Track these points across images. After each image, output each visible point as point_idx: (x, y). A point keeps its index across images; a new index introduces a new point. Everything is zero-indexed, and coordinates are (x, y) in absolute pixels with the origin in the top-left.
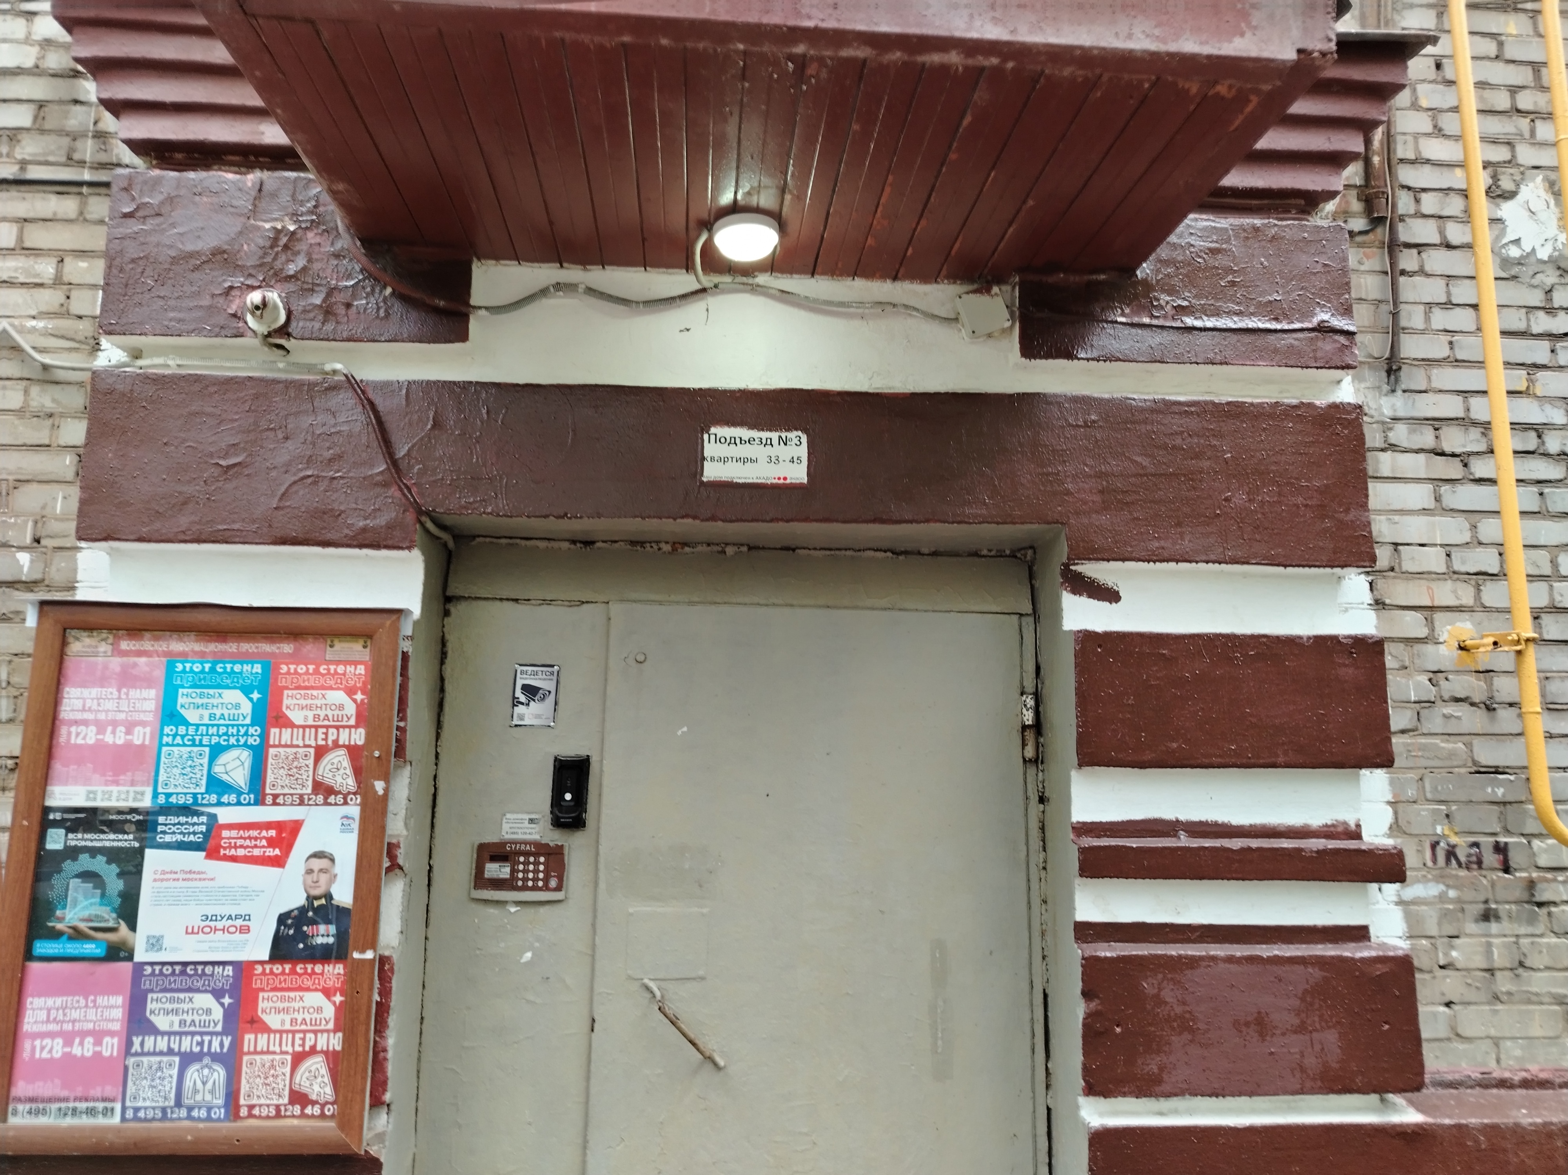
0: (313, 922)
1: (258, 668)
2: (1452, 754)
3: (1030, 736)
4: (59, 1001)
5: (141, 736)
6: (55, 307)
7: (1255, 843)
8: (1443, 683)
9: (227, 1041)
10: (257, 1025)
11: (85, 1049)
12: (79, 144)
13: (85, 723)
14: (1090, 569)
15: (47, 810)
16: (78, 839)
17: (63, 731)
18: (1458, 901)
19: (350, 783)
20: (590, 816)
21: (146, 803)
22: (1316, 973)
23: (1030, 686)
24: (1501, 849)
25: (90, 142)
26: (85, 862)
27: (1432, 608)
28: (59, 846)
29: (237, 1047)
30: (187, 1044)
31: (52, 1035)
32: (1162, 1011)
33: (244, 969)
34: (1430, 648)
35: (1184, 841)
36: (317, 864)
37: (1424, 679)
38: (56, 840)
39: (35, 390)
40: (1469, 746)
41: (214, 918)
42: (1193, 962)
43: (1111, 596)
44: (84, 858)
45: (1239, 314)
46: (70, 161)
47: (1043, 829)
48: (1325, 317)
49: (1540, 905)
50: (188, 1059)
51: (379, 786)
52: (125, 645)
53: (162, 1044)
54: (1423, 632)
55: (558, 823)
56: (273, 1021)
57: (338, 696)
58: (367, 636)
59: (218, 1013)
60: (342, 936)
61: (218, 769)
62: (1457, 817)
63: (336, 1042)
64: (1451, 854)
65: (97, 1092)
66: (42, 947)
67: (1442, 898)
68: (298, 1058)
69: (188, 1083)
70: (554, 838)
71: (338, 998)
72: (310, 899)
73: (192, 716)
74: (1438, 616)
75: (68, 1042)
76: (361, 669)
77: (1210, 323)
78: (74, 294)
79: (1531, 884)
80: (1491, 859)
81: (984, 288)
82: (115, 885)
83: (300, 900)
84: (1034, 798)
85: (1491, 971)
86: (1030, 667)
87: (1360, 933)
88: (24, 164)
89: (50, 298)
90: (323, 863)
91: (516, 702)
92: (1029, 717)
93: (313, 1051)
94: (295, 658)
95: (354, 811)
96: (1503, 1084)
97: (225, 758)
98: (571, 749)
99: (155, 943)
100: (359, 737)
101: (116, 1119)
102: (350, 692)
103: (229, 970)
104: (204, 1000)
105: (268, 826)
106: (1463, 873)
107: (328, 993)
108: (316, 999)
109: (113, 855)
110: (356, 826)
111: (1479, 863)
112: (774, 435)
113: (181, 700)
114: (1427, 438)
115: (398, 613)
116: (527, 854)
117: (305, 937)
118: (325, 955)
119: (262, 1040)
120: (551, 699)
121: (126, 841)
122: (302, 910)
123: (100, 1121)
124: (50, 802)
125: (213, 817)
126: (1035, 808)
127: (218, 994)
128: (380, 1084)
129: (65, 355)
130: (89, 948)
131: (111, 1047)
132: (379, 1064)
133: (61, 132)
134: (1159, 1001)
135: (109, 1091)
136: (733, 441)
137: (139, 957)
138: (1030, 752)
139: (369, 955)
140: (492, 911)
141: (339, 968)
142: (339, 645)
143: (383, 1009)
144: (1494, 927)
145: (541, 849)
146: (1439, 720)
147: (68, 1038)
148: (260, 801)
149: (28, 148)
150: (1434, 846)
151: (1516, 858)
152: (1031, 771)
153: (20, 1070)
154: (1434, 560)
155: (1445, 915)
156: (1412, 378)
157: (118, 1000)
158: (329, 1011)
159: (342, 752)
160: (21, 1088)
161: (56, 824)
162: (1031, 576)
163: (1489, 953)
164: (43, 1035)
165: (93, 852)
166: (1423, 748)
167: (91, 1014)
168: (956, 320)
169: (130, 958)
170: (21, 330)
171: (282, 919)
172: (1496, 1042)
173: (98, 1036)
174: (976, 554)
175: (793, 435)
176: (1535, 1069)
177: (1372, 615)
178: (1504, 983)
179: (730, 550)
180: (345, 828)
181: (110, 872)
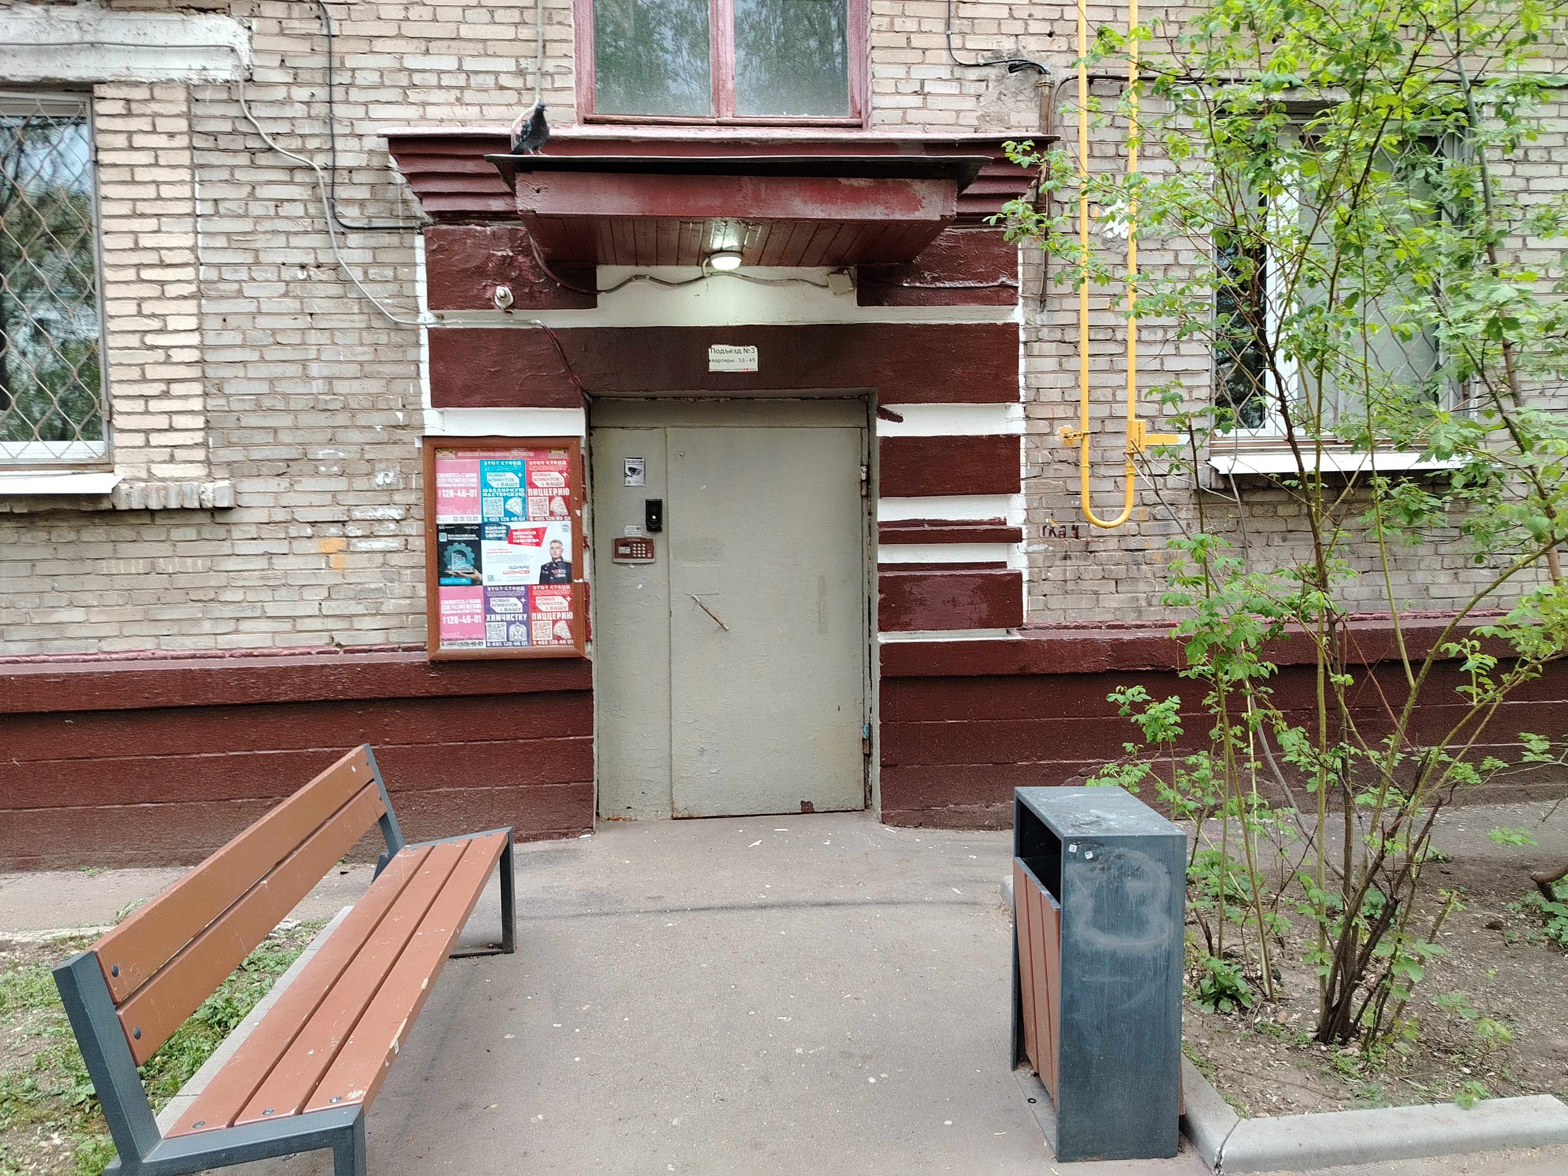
0: (556, 568)
1: (519, 463)
2: (1057, 486)
3: (864, 484)
4: (454, 602)
5: (473, 493)
6: (396, 292)
7: (955, 528)
8: (1055, 454)
9: (525, 616)
10: (536, 609)
11: (467, 620)
12: (394, 206)
13: (449, 488)
14: (890, 407)
15: (438, 525)
16: (451, 537)
17: (439, 492)
18: (1054, 551)
19: (565, 511)
20: (664, 526)
21: (479, 521)
22: (980, 581)
23: (865, 462)
24: (1075, 529)
25: (400, 205)
26: (457, 546)
27: (1053, 419)
28: (445, 540)
29: (529, 617)
30: (509, 618)
31: (453, 615)
32: (912, 597)
33: (529, 588)
34: (1051, 437)
35: (927, 527)
36: (555, 545)
37: (1046, 452)
38: (443, 537)
39: (392, 334)
40: (1065, 482)
41: (515, 568)
42: (926, 578)
43: (898, 419)
44: (456, 544)
45: (963, 279)
46: (393, 216)
47: (870, 527)
48: (1004, 279)
49: (1091, 552)
50: (509, 623)
51: (578, 512)
52: (460, 454)
53: (498, 618)
54: (1048, 430)
55: (649, 529)
56: (543, 608)
57: (556, 475)
58: (565, 449)
59: (520, 605)
60: (569, 575)
61: (507, 507)
62: (1056, 515)
63: (570, 616)
64: (1052, 531)
65: (475, 636)
66: (444, 581)
67: (1046, 550)
68: (555, 622)
69: (511, 632)
70: (648, 535)
71: (569, 599)
72: (554, 559)
73: (494, 484)
74: (1056, 422)
75: (460, 618)
76: (564, 463)
77: (947, 285)
78: (404, 285)
79: (1088, 543)
80: (1070, 532)
81: (840, 272)
82: (471, 556)
83: (550, 560)
84: (866, 513)
85: (1065, 581)
86: (866, 453)
87: (1003, 565)
88: (370, 218)
89: (392, 288)
90: (557, 545)
91: (626, 475)
92: (864, 477)
93: (561, 619)
94: (535, 458)
95: (568, 523)
96: (1066, 627)
97: (510, 502)
98: (653, 497)
99: (491, 578)
100: (567, 492)
101: (484, 646)
102: (561, 472)
103: (523, 588)
104: (514, 600)
105: (533, 530)
106: (1057, 539)
107: (564, 597)
108: (560, 599)
109: (468, 543)
110: (570, 529)
111: (1065, 535)
112: (742, 348)
113: (488, 478)
114: (1058, 335)
115: (579, 437)
116: (637, 543)
117: (553, 575)
118: (560, 582)
119: (539, 615)
120: (642, 474)
121: (473, 537)
122: (551, 564)
123: (478, 647)
124: (438, 522)
125: (508, 527)
126: (866, 518)
127: (519, 598)
128: (588, 632)
129: (404, 316)
130: (464, 581)
131: (478, 619)
132: (587, 625)
133: (385, 200)
134: (911, 593)
135: (480, 636)
136: (722, 352)
137: (485, 584)
138: (864, 493)
139: (581, 581)
140: (622, 567)
141: (568, 587)
142: (553, 452)
143: (587, 603)
144: (1068, 562)
145: (643, 541)
146: (1052, 471)
147: (460, 616)
148: (527, 520)
149: (371, 210)
150: (1044, 528)
151: (1081, 532)
152: (865, 501)
153: (442, 629)
154: (1056, 396)
155: (1046, 558)
156: (1052, 304)
157: (479, 601)
158: (566, 604)
159: (559, 498)
160: (444, 635)
161: (442, 531)
162: (868, 409)
163: (1065, 573)
164: (449, 615)
165: (460, 542)
166: (1043, 484)
167: (468, 606)
168: (827, 286)
169: (481, 584)
170: (383, 304)
171: (543, 568)
172: (1065, 610)
173: (472, 615)
174: (841, 398)
175: (750, 348)
176: (1081, 622)
177: (1023, 424)
178: (1070, 586)
179: (722, 400)
180: (565, 530)
181: (468, 550)
